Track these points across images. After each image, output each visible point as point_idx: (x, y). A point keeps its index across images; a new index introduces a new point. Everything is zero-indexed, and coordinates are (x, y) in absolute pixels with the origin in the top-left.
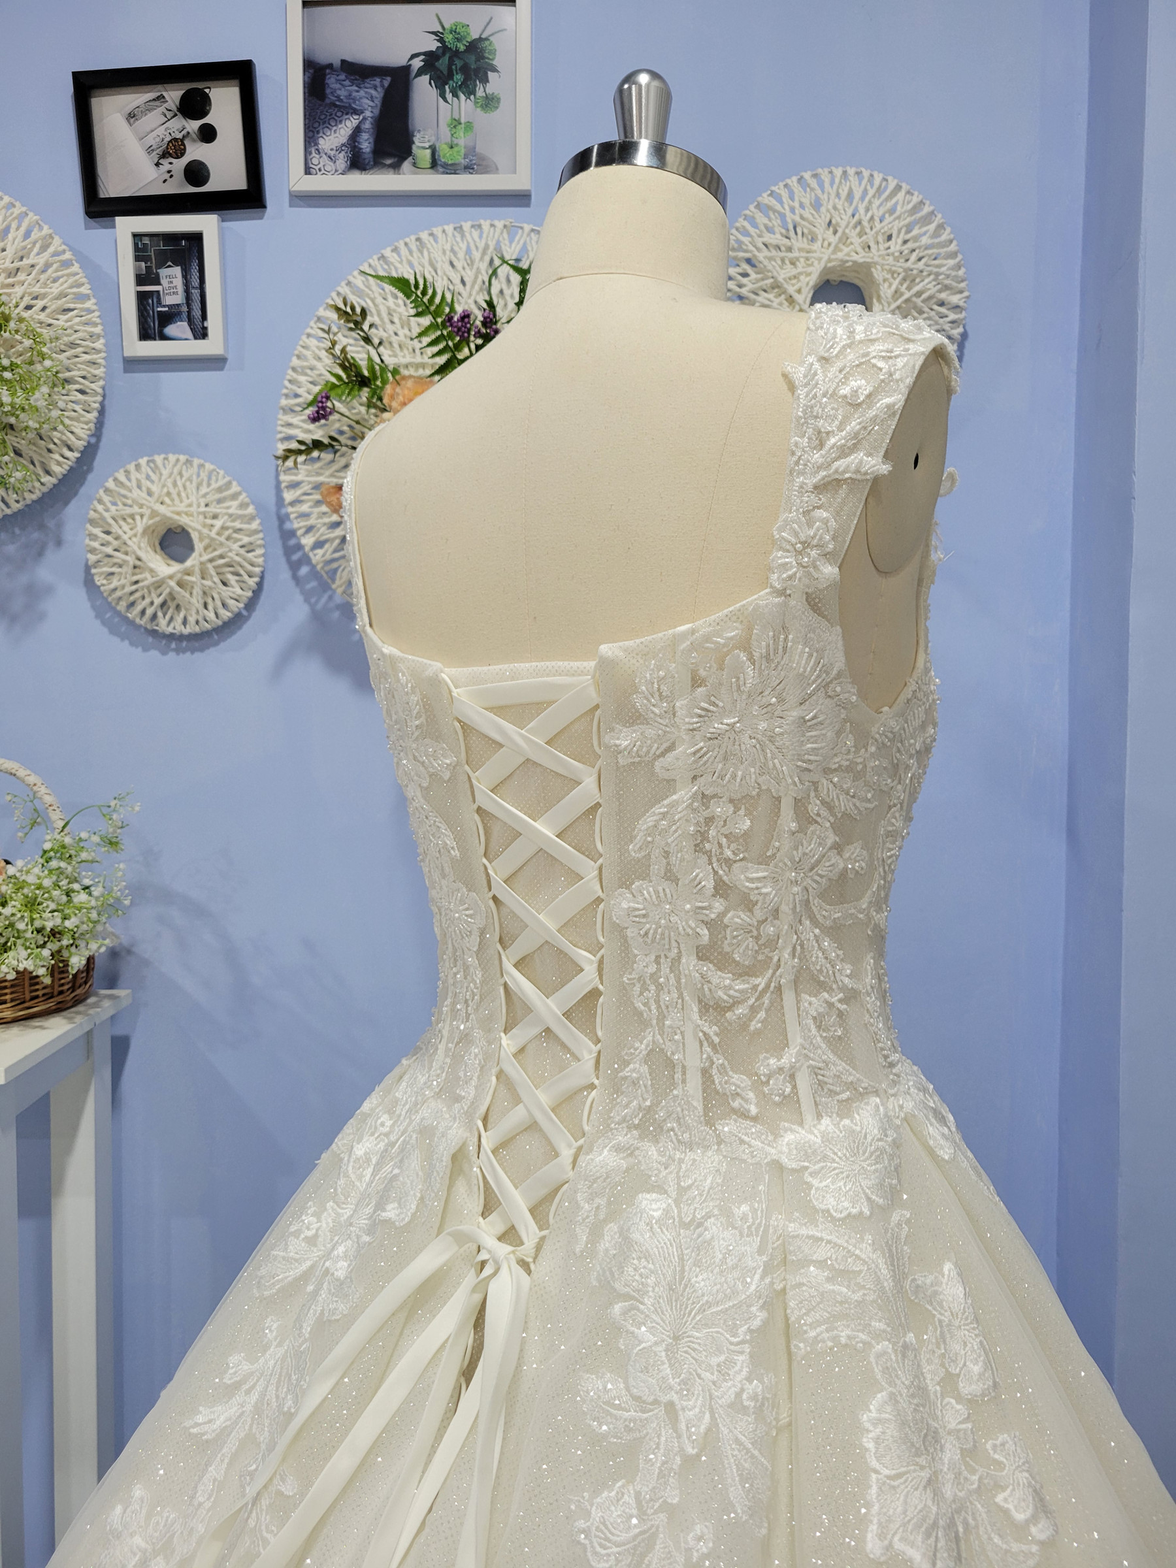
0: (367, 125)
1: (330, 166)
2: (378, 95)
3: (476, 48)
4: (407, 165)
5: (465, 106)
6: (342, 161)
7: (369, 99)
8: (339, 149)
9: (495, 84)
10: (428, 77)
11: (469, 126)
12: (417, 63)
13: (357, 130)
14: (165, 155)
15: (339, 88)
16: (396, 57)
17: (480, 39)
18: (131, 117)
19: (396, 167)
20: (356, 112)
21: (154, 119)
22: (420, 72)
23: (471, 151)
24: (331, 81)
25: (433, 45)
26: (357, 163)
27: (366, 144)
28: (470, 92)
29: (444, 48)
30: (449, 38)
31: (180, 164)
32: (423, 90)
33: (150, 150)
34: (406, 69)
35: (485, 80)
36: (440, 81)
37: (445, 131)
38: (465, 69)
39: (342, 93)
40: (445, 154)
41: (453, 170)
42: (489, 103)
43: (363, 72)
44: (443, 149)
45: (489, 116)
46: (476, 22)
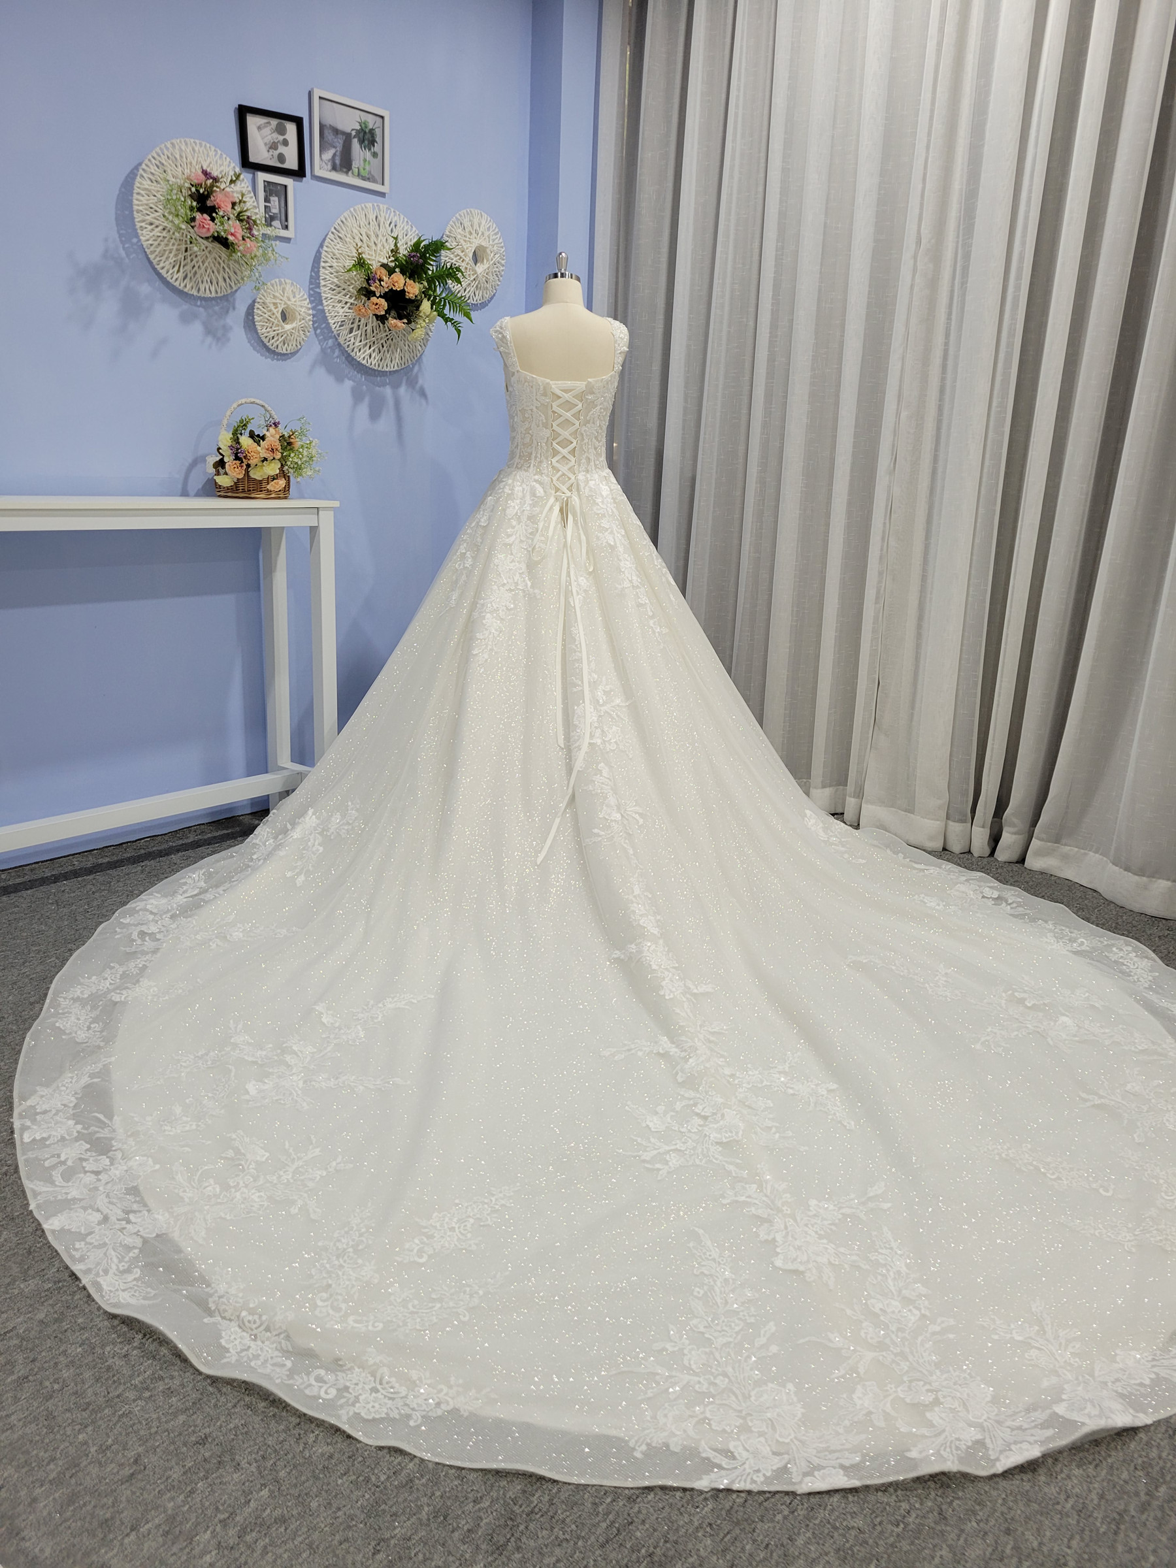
0: (338, 153)
1: (327, 167)
2: (341, 142)
3: (372, 132)
4: (350, 173)
5: (368, 154)
6: (329, 167)
7: (339, 142)
8: (330, 161)
9: (377, 148)
10: (356, 139)
11: (369, 162)
12: (354, 133)
13: (335, 155)
14: (271, 148)
15: (329, 136)
16: (348, 130)
17: (373, 128)
18: (259, 128)
19: (347, 173)
20: (334, 147)
21: (267, 131)
22: (355, 137)
23: (370, 173)
24: (327, 132)
25: (358, 128)
26: (334, 168)
27: (338, 162)
28: (370, 149)
29: (362, 129)
30: (363, 125)
31: (276, 153)
32: (355, 143)
33: (266, 144)
34: (350, 134)
35: (374, 145)
36: (361, 142)
37: (362, 162)
38: (369, 140)
39: (330, 138)
40: (363, 173)
41: (364, 179)
42: (375, 155)
43: (336, 131)
44: (361, 170)
45: (375, 160)
46: (371, 122)
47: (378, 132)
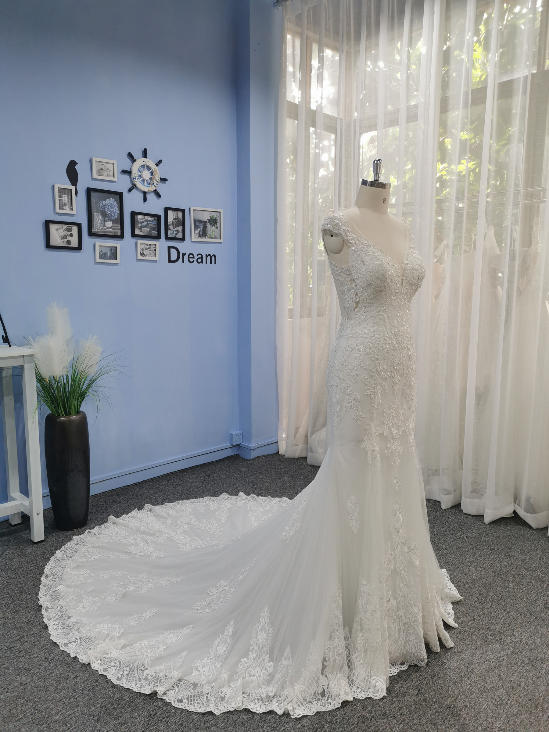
0: (201, 230)
1: (196, 236)
2: (203, 225)
3: (216, 219)
4: (206, 237)
5: (214, 228)
6: (198, 236)
7: (201, 226)
8: (197, 234)
9: (218, 225)
10: (209, 223)
11: (214, 231)
12: (208, 221)
13: (200, 231)
17: (216, 218)
19: (205, 237)
20: (200, 228)
22: (208, 222)
23: (215, 235)
24: (196, 222)
25: (210, 218)
26: (200, 236)
27: (201, 233)
28: (215, 226)
29: (211, 219)
30: (212, 217)
32: (208, 225)
34: (206, 221)
35: (216, 224)
36: (211, 224)
37: (211, 232)
38: (214, 222)
39: (198, 225)
41: (212, 238)
42: (217, 228)
43: (200, 221)
44: (211, 235)
45: (217, 230)
46: (215, 215)
47: (218, 219)
